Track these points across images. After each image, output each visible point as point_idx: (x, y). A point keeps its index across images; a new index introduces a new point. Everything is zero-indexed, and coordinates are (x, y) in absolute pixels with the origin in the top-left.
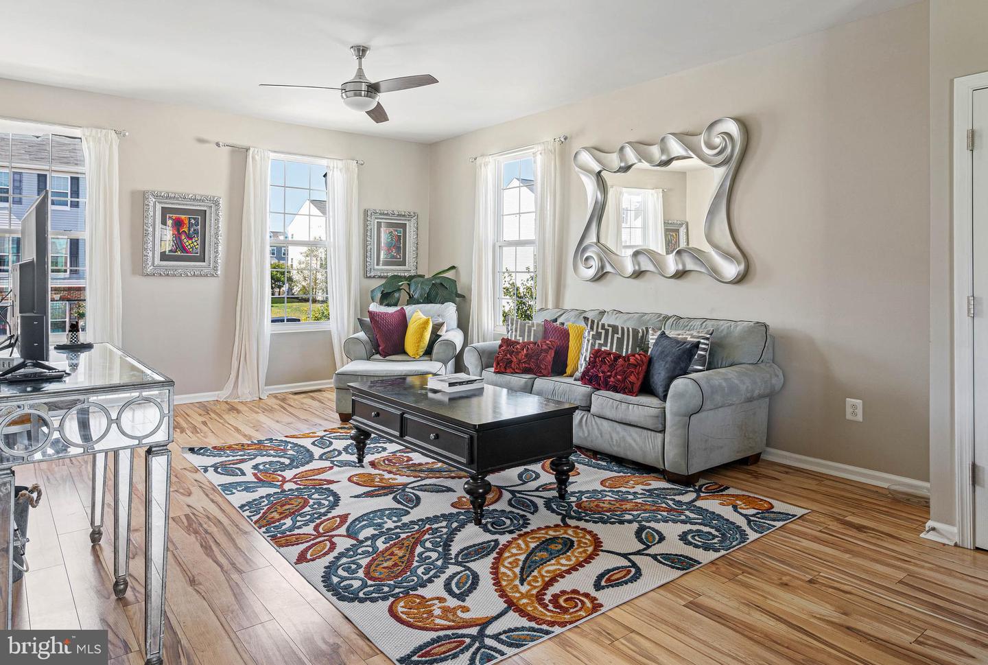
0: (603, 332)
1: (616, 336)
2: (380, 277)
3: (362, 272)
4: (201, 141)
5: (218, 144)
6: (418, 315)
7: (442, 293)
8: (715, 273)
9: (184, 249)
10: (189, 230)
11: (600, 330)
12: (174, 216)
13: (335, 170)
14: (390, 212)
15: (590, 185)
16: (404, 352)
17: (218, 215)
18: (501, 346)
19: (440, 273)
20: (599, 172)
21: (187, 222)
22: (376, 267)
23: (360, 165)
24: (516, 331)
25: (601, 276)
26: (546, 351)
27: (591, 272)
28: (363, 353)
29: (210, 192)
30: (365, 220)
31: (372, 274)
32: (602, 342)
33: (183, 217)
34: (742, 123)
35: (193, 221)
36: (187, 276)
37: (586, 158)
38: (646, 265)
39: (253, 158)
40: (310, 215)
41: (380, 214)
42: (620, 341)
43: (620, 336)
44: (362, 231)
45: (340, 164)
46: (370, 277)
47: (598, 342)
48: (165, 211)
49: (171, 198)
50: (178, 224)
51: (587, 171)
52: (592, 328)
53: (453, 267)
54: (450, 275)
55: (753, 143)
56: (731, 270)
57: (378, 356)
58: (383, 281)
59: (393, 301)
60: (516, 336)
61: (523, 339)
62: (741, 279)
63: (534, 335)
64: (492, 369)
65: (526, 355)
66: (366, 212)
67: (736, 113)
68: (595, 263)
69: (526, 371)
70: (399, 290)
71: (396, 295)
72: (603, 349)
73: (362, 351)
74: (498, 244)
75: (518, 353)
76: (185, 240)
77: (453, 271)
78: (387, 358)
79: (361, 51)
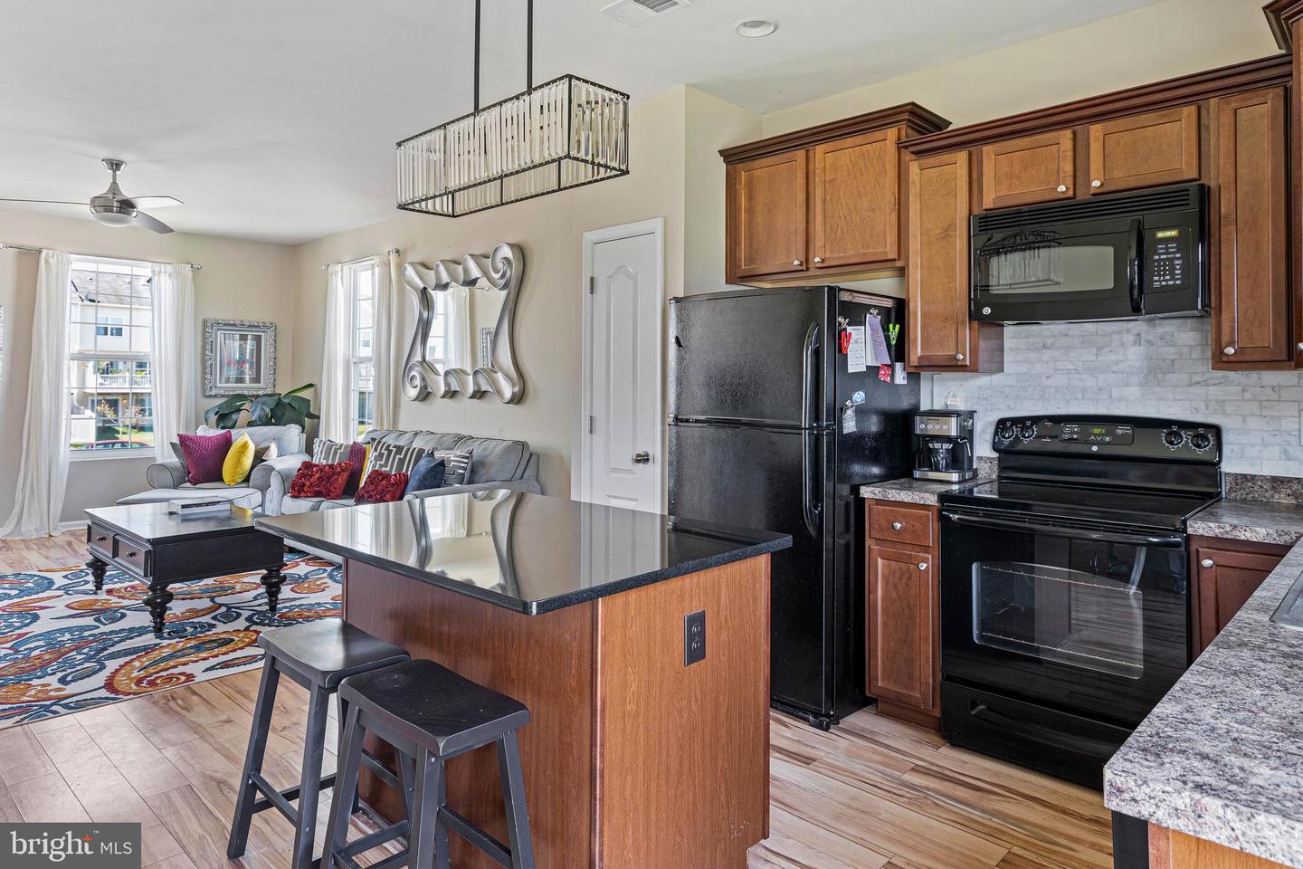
0: (386, 452)
1: (398, 456)
2: (222, 396)
3: (200, 391)
6: (245, 439)
7: (289, 413)
8: (499, 392)
11: (383, 451)
13: (163, 274)
14: (237, 322)
15: (415, 300)
16: (220, 479)
18: (300, 469)
19: (294, 391)
20: (425, 289)
22: (219, 385)
23: (196, 270)
24: (321, 453)
25: (425, 395)
26: (339, 474)
27: (413, 393)
28: (170, 481)
30: (204, 332)
31: (213, 393)
32: (383, 463)
34: (521, 250)
37: (410, 272)
38: (455, 387)
39: (47, 262)
40: (130, 326)
41: (225, 325)
42: (401, 462)
43: (402, 456)
44: (200, 343)
45: (169, 268)
46: (210, 396)
47: (378, 463)
51: (415, 288)
52: (376, 450)
53: (311, 385)
54: (306, 394)
55: (528, 268)
56: (508, 391)
57: (188, 484)
58: (223, 400)
59: (230, 424)
60: (320, 459)
62: (518, 399)
63: (340, 457)
64: (289, 495)
65: (318, 478)
66: (205, 322)
67: (513, 241)
68: (418, 382)
69: (317, 494)
70: (238, 410)
71: (234, 416)
72: (383, 469)
73: (167, 477)
74: (352, 360)
75: (311, 476)
77: (312, 389)
78: (198, 486)
79: (115, 165)
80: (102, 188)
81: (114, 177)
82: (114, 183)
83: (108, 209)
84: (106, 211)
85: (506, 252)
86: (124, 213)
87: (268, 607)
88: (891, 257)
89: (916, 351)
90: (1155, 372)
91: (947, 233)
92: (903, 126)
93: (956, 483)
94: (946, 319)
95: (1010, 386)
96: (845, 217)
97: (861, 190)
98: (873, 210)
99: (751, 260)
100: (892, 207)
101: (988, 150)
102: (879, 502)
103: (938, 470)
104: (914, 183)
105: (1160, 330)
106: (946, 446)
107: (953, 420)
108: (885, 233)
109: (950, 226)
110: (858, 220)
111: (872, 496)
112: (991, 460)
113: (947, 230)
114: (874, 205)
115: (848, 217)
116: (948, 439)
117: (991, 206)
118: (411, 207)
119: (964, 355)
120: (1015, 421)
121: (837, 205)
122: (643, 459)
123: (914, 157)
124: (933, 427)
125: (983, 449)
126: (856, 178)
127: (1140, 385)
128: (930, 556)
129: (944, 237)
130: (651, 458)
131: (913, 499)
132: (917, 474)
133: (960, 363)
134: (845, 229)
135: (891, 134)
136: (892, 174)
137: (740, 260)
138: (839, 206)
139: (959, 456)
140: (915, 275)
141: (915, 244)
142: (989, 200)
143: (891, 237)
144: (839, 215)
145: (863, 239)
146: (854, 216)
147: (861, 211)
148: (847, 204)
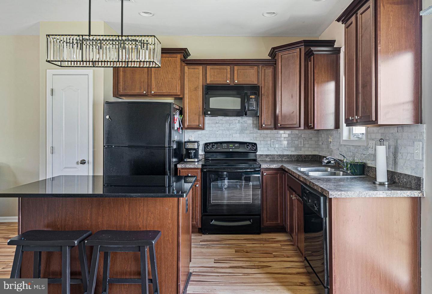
88: (178, 94)
89: (187, 124)
90: (242, 130)
91: (196, 89)
92: (182, 54)
93: (197, 162)
94: (196, 114)
95: (207, 134)
96: (162, 79)
97: (168, 72)
98: (172, 79)
99: (125, 89)
100: (179, 78)
101: (209, 67)
102: (182, 169)
103: (192, 158)
104: (186, 73)
105: (244, 120)
106: (194, 151)
107: (196, 144)
108: (176, 87)
109: (197, 87)
110: (167, 81)
111: (181, 167)
112: (202, 155)
113: (196, 88)
114: (172, 77)
115: (163, 79)
116: (194, 149)
117: (209, 83)
118: (52, 62)
119: (201, 125)
120: (210, 143)
121: (159, 75)
122: (83, 162)
123: (185, 64)
124: (190, 146)
125: (201, 152)
126: (166, 67)
127: (239, 133)
128: (199, 183)
129: (195, 90)
130: (87, 161)
131: (194, 167)
132: (185, 160)
133: (200, 127)
134: (162, 84)
135: (179, 56)
136: (179, 68)
137: (120, 88)
138: (160, 75)
139: (196, 155)
140: (186, 101)
141: (186, 91)
142: (208, 82)
143: (179, 88)
144: (160, 78)
145: (169, 87)
146: (165, 80)
147: (168, 78)
148: (163, 75)
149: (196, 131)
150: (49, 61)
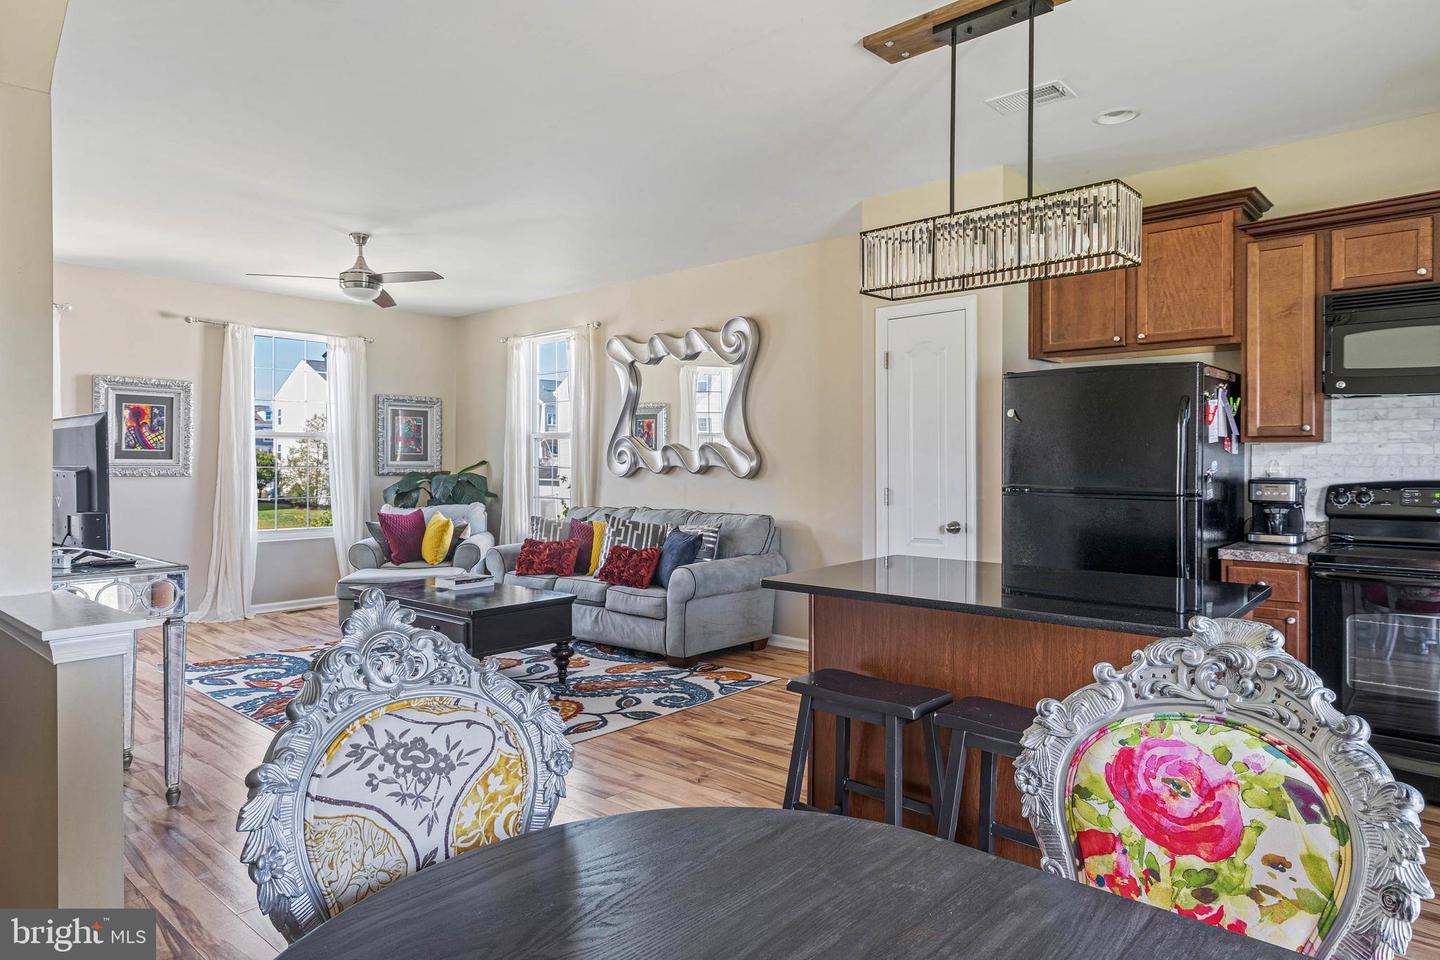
0: (623, 528)
1: (636, 532)
2: (395, 474)
3: (373, 470)
4: (165, 315)
5: (187, 320)
6: (437, 517)
7: (468, 491)
8: (732, 468)
9: (146, 445)
10: (152, 422)
11: (620, 527)
12: (132, 405)
13: (337, 348)
14: (407, 398)
15: (622, 375)
16: (420, 559)
17: (188, 403)
18: (523, 547)
19: (468, 469)
20: (633, 363)
21: (148, 411)
22: (390, 463)
23: (369, 343)
24: (541, 531)
25: (634, 472)
26: (569, 550)
27: (623, 468)
28: (372, 560)
29: (178, 377)
30: (376, 408)
31: (386, 471)
32: (621, 538)
33: (143, 406)
34: (755, 323)
35: (156, 411)
36: (150, 476)
37: (618, 346)
38: (675, 461)
39: (233, 335)
41: (395, 400)
42: (640, 538)
43: (639, 532)
44: (372, 420)
45: (343, 342)
46: (383, 474)
47: (617, 538)
48: (120, 399)
49: (127, 383)
50: (137, 414)
51: (621, 361)
52: (612, 525)
53: (484, 463)
54: (479, 471)
55: (764, 343)
56: (744, 465)
57: (390, 564)
58: (399, 479)
59: (410, 502)
60: (540, 536)
61: (549, 539)
62: (754, 474)
63: (560, 534)
64: (515, 572)
65: (548, 556)
66: (376, 398)
67: (749, 313)
68: (628, 458)
69: (548, 571)
70: (417, 489)
71: (415, 495)
72: (623, 545)
73: (370, 557)
74: (533, 436)
75: (540, 553)
76: (147, 434)
77: (484, 466)
78: (401, 566)
79: (361, 239)
80: (349, 264)
81: (361, 252)
82: (361, 257)
83: (357, 284)
84: (356, 286)
85: (744, 327)
86: (372, 288)
87: (557, 680)
88: (1225, 333)
89: (1255, 424)
91: (1290, 311)
92: (1239, 210)
93: (1294, 545)
94: (1289, 392)
95: (1339, 455)
96: (1172, 295)
97: (1190, 269)
98: (1205, 289)
99: (1059, 336)
100: (1227, 286)
101: (1339, 235)
102: (1236, 563)
103: (1274, 533)
104: (1254, 264)
106: (1284, 511)
107: (1292, 487)
108: (1218, 312)
109: (1294, 305)
110: (1187, 297)
111: (1232, 558)
112: (1317, 525)
113: (1290, 308)
114: (1205, 285)
115: (1176, 296)
116: (1286, 505)
117: (1342, 287)
119: (1311, 426)
120: (1349, 487)
121: (1162, 283)
122: (954, 528)
123: (1252, 239)
124: (1267, 494)
125: (1313, 515)
126: (1184, 257)
128: (1298, 612)
129: (1286, 316)
130: (963, 527)
131: (1280, 559)
132: (1252, 538)
133: (1305, 434)
134: (1172, 308)
135: (1227, 217)
136: (1226, 253)
137: (1047, 336)
138: (1164, 283)
139: (1293, 523)
140: (1255, 352)
141: (1254, 323)
142: (1340, 279)
143: (1226, 315)
144: (1165, 293)
145: (1193, 317)
146: (1182, 294)
147: (1191, 290)
148: (1174, 283)
149: (1295, 447)
150: (865, 293)
